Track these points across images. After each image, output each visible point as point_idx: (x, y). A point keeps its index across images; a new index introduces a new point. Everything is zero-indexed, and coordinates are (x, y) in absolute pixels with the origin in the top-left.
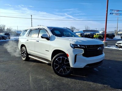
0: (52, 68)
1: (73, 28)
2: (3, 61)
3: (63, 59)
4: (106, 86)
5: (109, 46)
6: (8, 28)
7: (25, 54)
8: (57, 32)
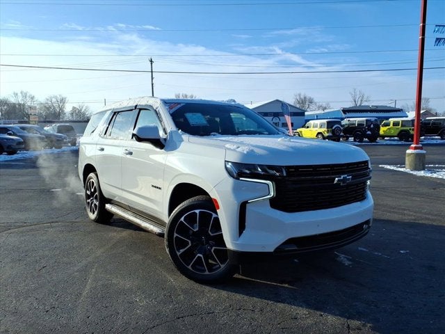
0: (167, 250)
1: (303, 101)
2: (24, 224)
3: (205, 218)
4: (355, 323)
5: (431, 170)
6: (76, 106)
7: (96, 198)
8: (195, 119)
